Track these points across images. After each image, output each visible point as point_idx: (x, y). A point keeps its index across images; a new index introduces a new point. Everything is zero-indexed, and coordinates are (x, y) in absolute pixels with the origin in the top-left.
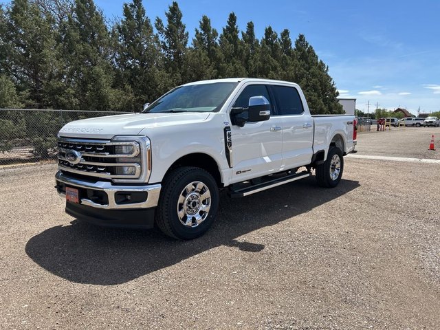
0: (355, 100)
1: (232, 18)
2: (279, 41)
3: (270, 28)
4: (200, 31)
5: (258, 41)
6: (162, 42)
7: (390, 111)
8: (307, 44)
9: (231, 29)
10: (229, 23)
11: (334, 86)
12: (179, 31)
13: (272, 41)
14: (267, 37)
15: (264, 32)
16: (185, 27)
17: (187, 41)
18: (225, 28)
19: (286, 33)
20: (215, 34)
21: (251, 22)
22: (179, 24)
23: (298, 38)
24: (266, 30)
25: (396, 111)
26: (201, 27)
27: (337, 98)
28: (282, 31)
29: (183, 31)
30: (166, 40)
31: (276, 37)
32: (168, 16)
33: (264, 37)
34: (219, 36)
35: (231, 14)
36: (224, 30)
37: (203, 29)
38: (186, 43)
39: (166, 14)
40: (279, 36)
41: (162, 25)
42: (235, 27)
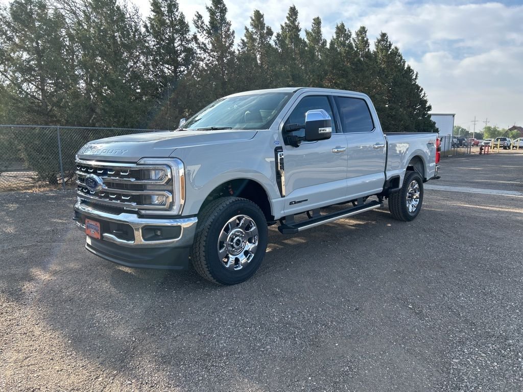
0: (453, 115)
1: (293, 12)
2: (354, 41)
3: (343, 25)
4: (251, 29)
5: (325, 42)
6: (203, 43)
7: (504, 129)
8: (390, 45)
9: (292, 28)
10: (289, 19)
11: (425, 98)
12: (224, 29)
13: (344, 41)
14: (338, 37)
15: (335, 30)
16: (230, 25)
17: (233, 42)
18: (284, 25)
19: (363, 31)
20: (270, 33)
21: (318, 18)
22: (223, 19)
23: (380, 38)
24: (338, 28)
25: (511, 130)
26: (252, 25)
27: (429, 112)
28: (358, 28)
29: (229, 30)
30: (207, 40)
31: (350, 36)
32: (210, 10)
33: (335, 37)
34: (275, 34)
35: (291, 8)
36: (283, 28)
37: (255, 26)
38: (231, 44)
39: (208, 8)
40: (354, 36)
41: (203, 23)
42: (296, 24)
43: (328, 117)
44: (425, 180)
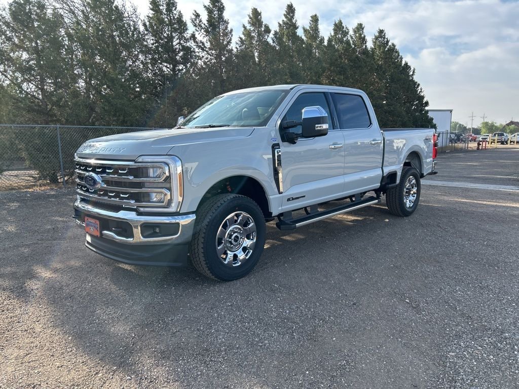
0: (451, 111)
1: (291, 9)
2: (352, 38)
3: (341, 22)
4: (248, 27)
5: (323, 39)
6: (201, 42)
7: (501, 125)
8: (388, 42)
9: (290, 25)
10: (286, 17)
11: (422, 94)
12: (222, 27)
13: (342, 38)
14: (336, 33)
15: (333, 27)
16: (228, 23)
17: (231, 40)
18: (281, 23)
19: (360, 27)
20: (268, 30)
21: (316, 15)
22: (221, 17)
23: (377, 34)
24: (335, 25)
25: (508, 125)
26: (249, 23)
27: (427, 108)
28: (355, 25)
29: (226, 28)
30: (205, 39)
31: (347, 33)
32: (207, 8)
33: (333, 34)
34: (272, 32)
35: (288, 6)
36: (280, 25)
37: (253, 24)
38: (229, 42)
39: (205, 7)
40: (351, 32)
41: (200, 21)
42: (294, 21)
43: (324, 114)
44: (422, 176)
